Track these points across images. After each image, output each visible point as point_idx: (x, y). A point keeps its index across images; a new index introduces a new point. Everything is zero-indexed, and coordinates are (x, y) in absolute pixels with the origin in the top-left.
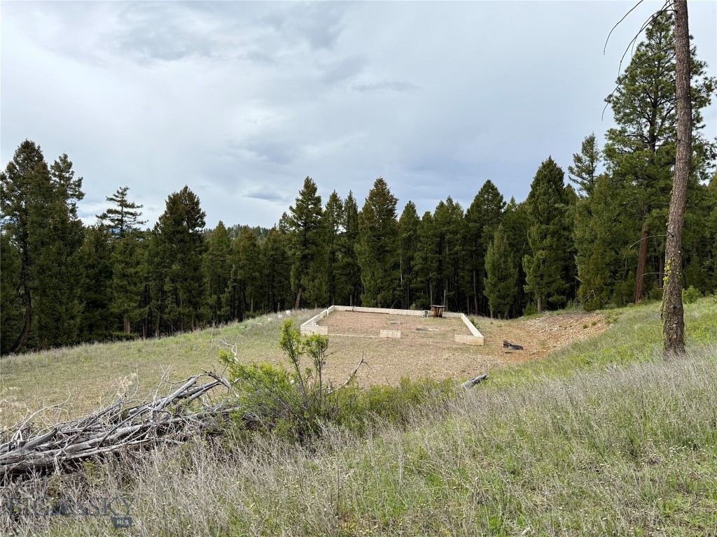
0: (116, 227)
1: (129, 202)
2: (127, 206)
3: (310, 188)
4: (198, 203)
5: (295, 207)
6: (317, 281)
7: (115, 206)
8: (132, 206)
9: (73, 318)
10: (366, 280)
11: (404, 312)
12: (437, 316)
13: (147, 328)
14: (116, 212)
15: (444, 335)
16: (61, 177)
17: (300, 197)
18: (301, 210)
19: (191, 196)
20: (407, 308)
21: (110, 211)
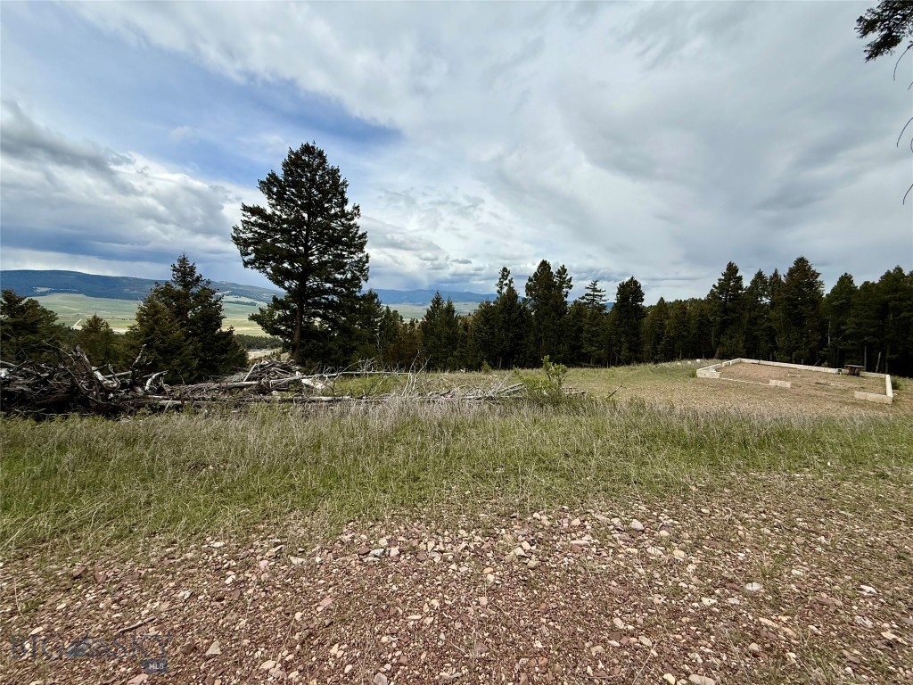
0: (590, 303)
1: (598, 289)
2: (597, 291)
3: (732, 270)
4: (640, 287)
5: (717, 285)
6: (734, 340)
7: (589, 292)
8: (600, 291)
9: (560, 353)
10: (780, 341)
11: (814, 368)
12: (853, 375)
13: (601, 363)
14: (590, 295)
15: (846, 391)
16: (561, 277)
17: (723, 278)
18: (723, 287)
19: (636, 282)
20: (819, 365)
21: (587, 295)
